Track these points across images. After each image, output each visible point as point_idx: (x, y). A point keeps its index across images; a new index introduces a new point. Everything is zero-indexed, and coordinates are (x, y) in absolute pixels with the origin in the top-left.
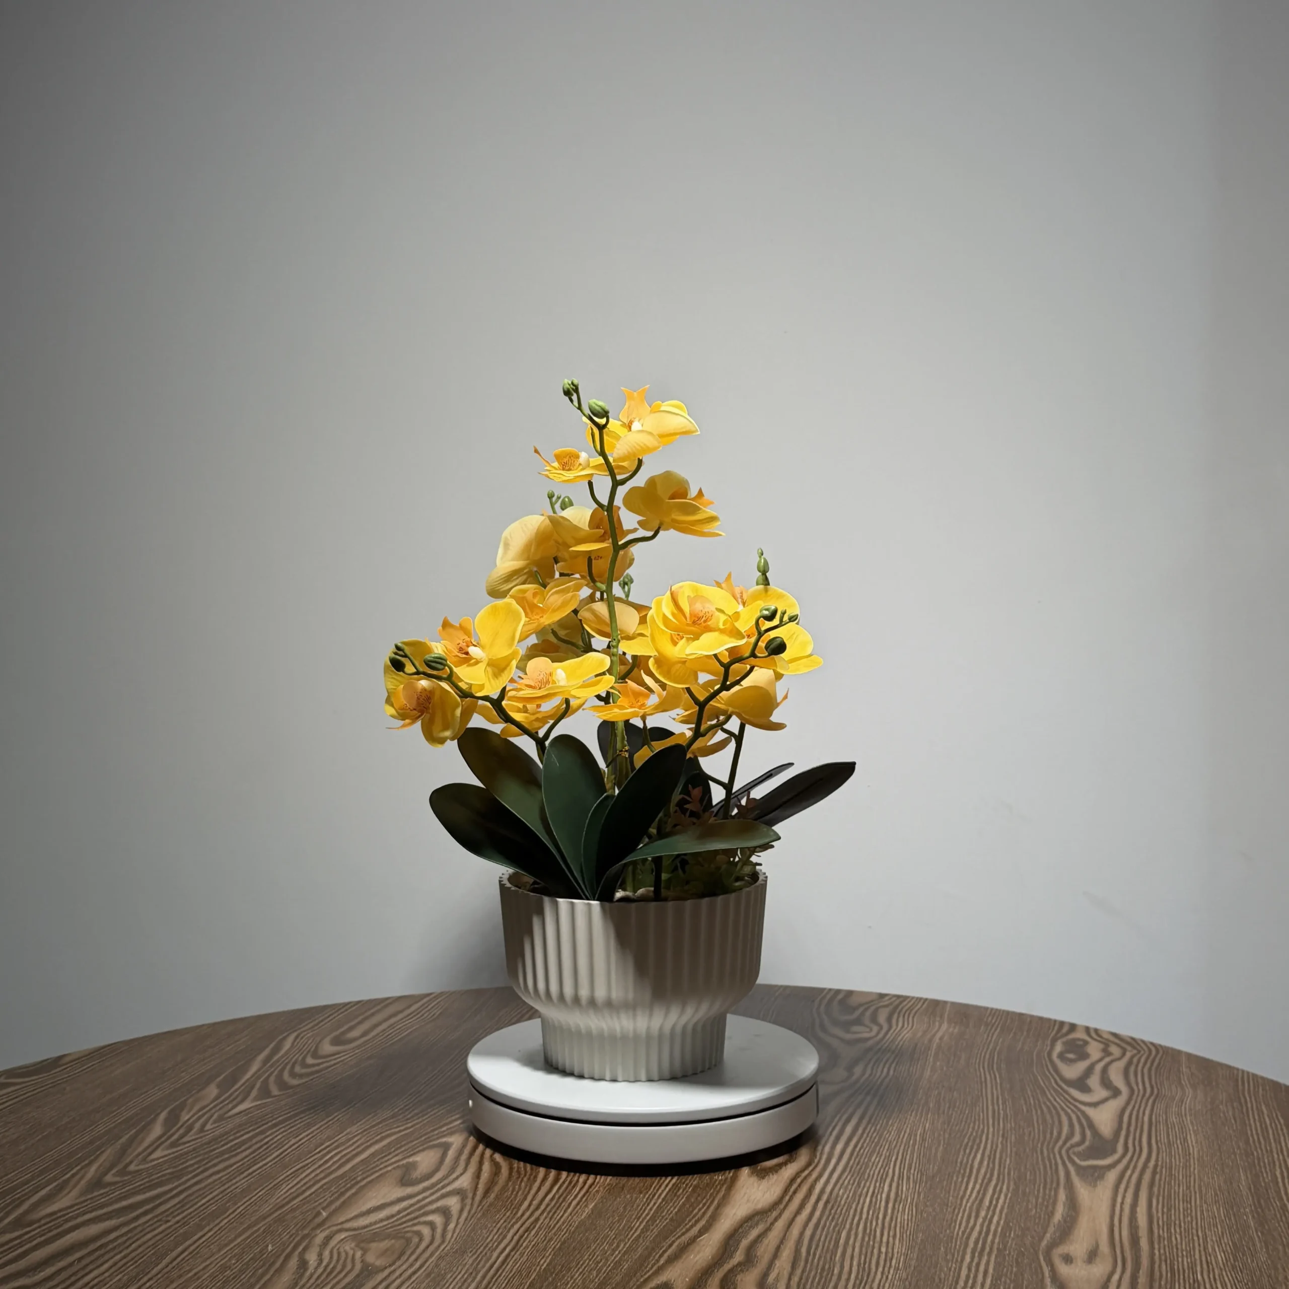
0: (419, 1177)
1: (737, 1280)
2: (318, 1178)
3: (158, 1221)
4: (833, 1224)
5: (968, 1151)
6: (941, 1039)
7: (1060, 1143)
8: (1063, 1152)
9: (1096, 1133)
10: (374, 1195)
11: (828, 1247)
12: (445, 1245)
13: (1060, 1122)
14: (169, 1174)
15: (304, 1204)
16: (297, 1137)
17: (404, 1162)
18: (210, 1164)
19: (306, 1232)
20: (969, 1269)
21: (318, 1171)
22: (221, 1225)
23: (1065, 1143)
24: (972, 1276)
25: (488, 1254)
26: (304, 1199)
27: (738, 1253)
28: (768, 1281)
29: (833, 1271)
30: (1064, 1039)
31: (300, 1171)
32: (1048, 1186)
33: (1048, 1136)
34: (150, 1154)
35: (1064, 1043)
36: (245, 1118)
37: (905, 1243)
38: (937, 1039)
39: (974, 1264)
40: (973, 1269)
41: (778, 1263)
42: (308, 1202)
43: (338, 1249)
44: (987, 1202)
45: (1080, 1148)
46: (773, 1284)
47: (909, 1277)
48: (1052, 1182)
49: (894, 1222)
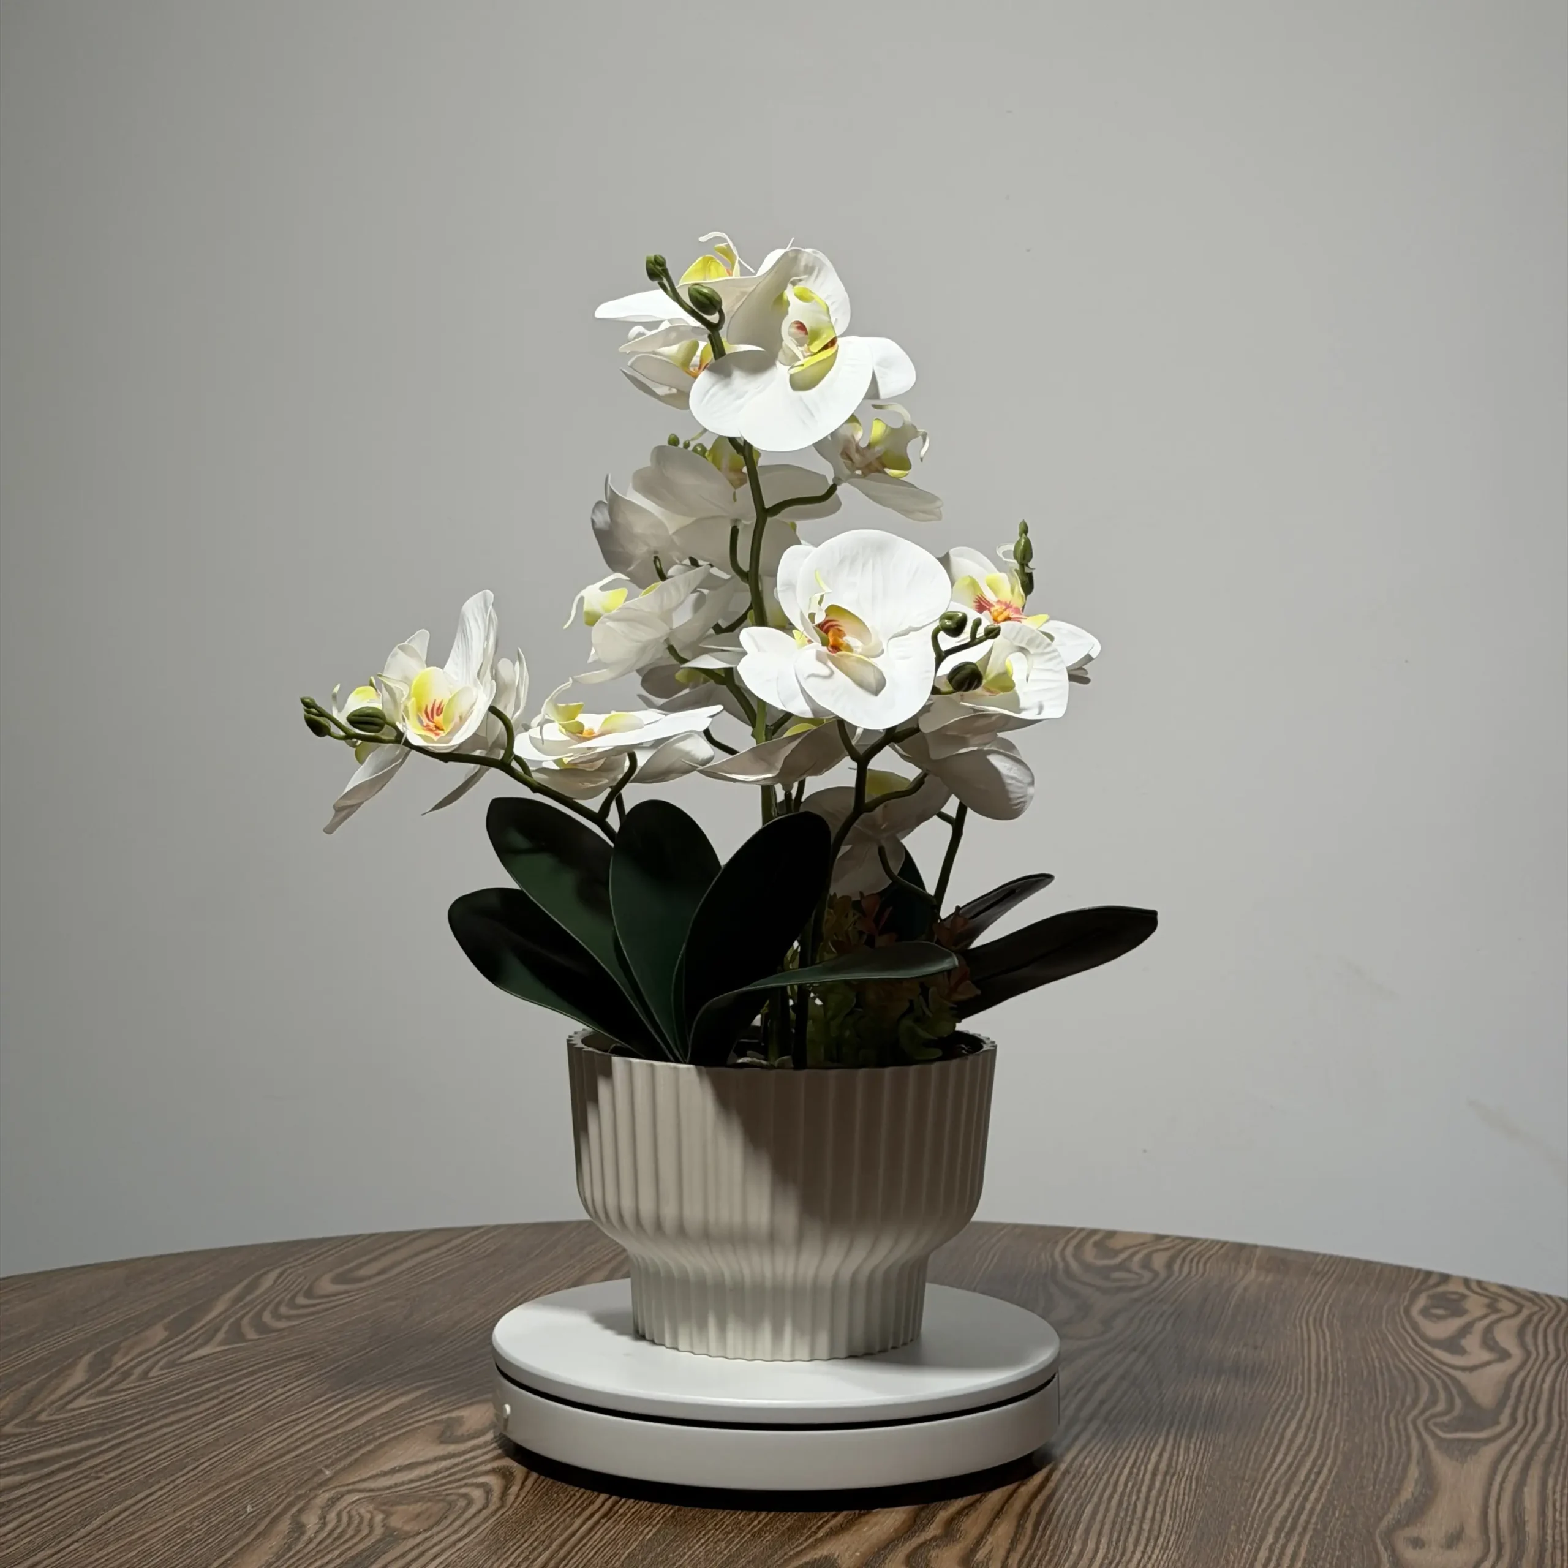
0: (467, 1434)
1: (931, 1556)
2: (318, 1432)
3: (86, 1477)
4: (1073, 1497)
5: (1277, 1419)
6: (1246, 1289)
7: (1415, 1412)
8: (1420, 1423)
9: (1469, 1401)
10: (400, 1453)
11: (1065, 1524)
12: (505, 1510)
13: (1417, 1389)
14: (98, 1425)
15: (297, 1462)
16: (285, 1386)
17: (445, 1417)
18: (156, 1416)
19: (300, 1492)
20: (1271, 1550)
21: (316, 1426)
22: (176, 1483)
23: (1423, 1412)
24: (1274, 1558)
25: (568, 1519)
26: (297, 1456)
27: (933, 1526)
28: (975, 1559)
29: (1072, 1547)
30: (1431, 1292)
31: (292, 1424)
32: (1394, 1461)
33: (1398, 1404)
34: (71, 1401)
35: (1431, 1297)
36: (208, 1364)
37: (1178, 1520)
38: (1239, 1290)
39: (1279, 1546)
40: (1277, 1551)
41: (990, 1539)
42: (304, 1459)
43: (349, 1512)
44: (1302, 1476)
45: (1446, 1419)
46: (983, 1562)
47: (1182, 1559)
48: (1400, 1457)
49: (1162, 1499)
